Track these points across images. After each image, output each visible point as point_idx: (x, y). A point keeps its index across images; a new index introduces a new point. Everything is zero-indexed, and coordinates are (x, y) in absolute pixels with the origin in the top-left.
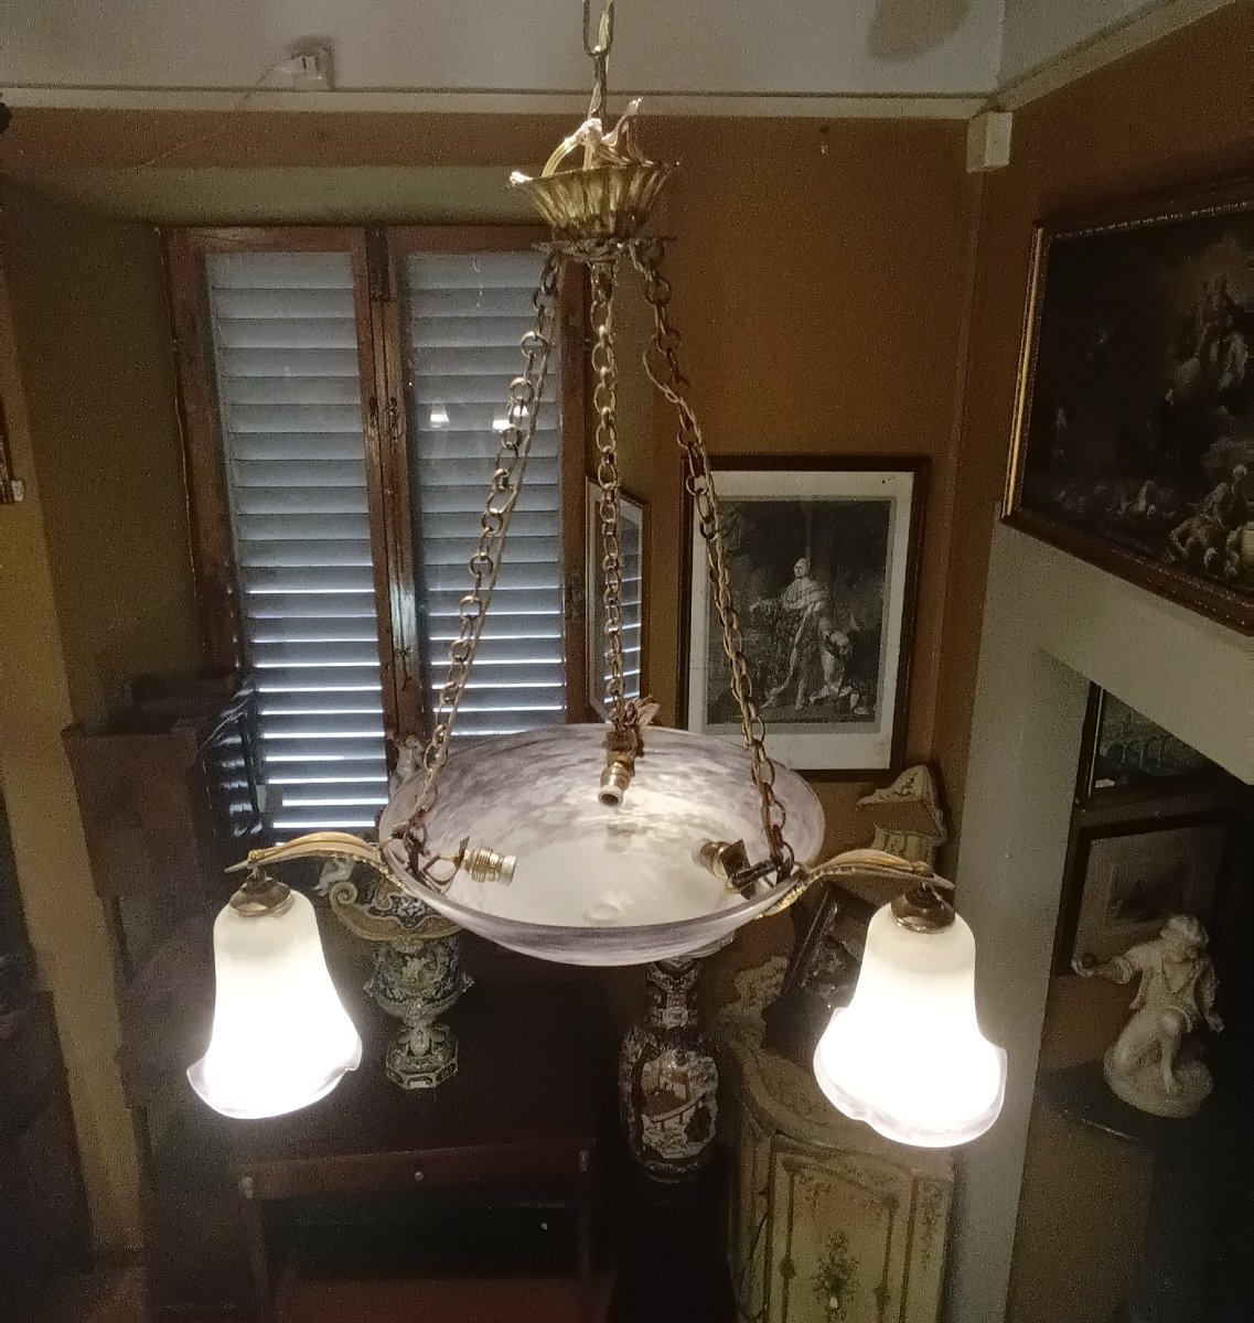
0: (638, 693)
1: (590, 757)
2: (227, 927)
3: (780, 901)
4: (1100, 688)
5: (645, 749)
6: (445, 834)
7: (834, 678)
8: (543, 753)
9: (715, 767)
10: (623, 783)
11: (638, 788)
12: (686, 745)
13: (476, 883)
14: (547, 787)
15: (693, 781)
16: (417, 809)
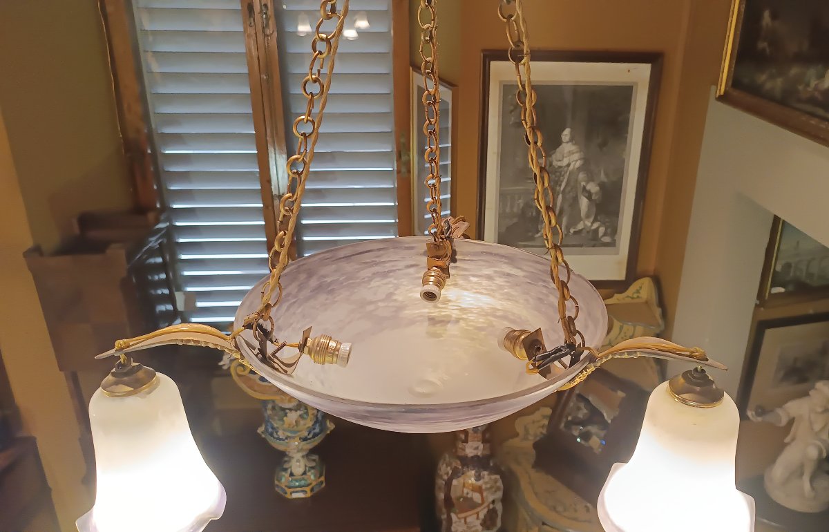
0: (449, 212)
1: (413, 263)
2: (99, 405)
3: (573, 379)
4: (780, 218)
5: (457, 257)
6: (293, 326)
7: (588, 217)
8: (377, 259)
9: (513, 271)
10: (440, 284)
11: (452, 287)
12: (491, 254)
13: (320, 366)
14: (379, 288)
15: (497, 282)
16: (264, 304)
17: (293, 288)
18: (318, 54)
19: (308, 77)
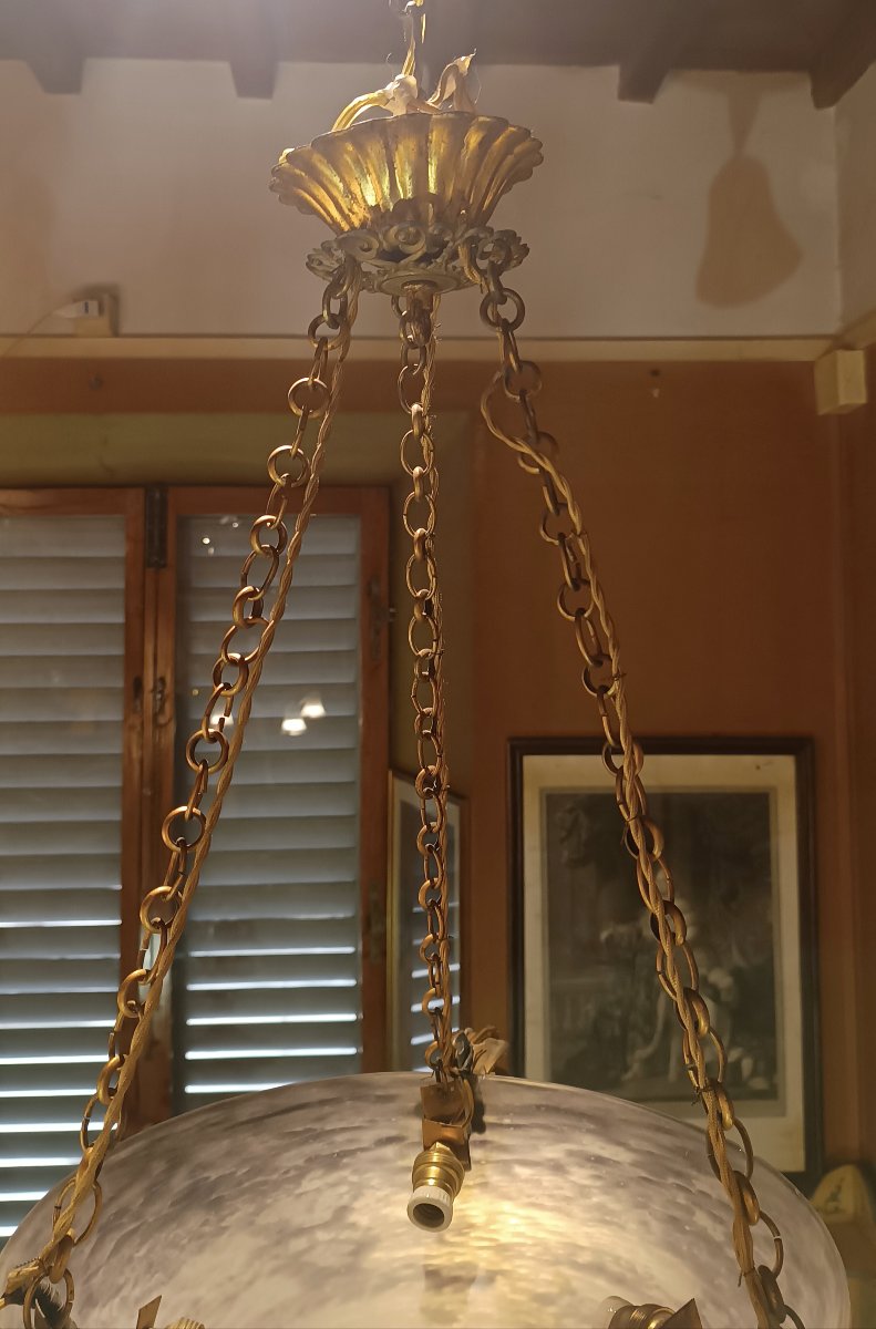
1: (393, 1133)
5: (487, 1118)
6: (124, 1293)
8: (317, 1126)
9: (609, 1151)
10: (450, 1183)
11: (476, 1191)
12: (558, 1109)
14: (320, 1193)
15: (573, 1178)
16: (56, 1237)
17: (133, 1195)
18: (222, 689)
19: (200, 732)
